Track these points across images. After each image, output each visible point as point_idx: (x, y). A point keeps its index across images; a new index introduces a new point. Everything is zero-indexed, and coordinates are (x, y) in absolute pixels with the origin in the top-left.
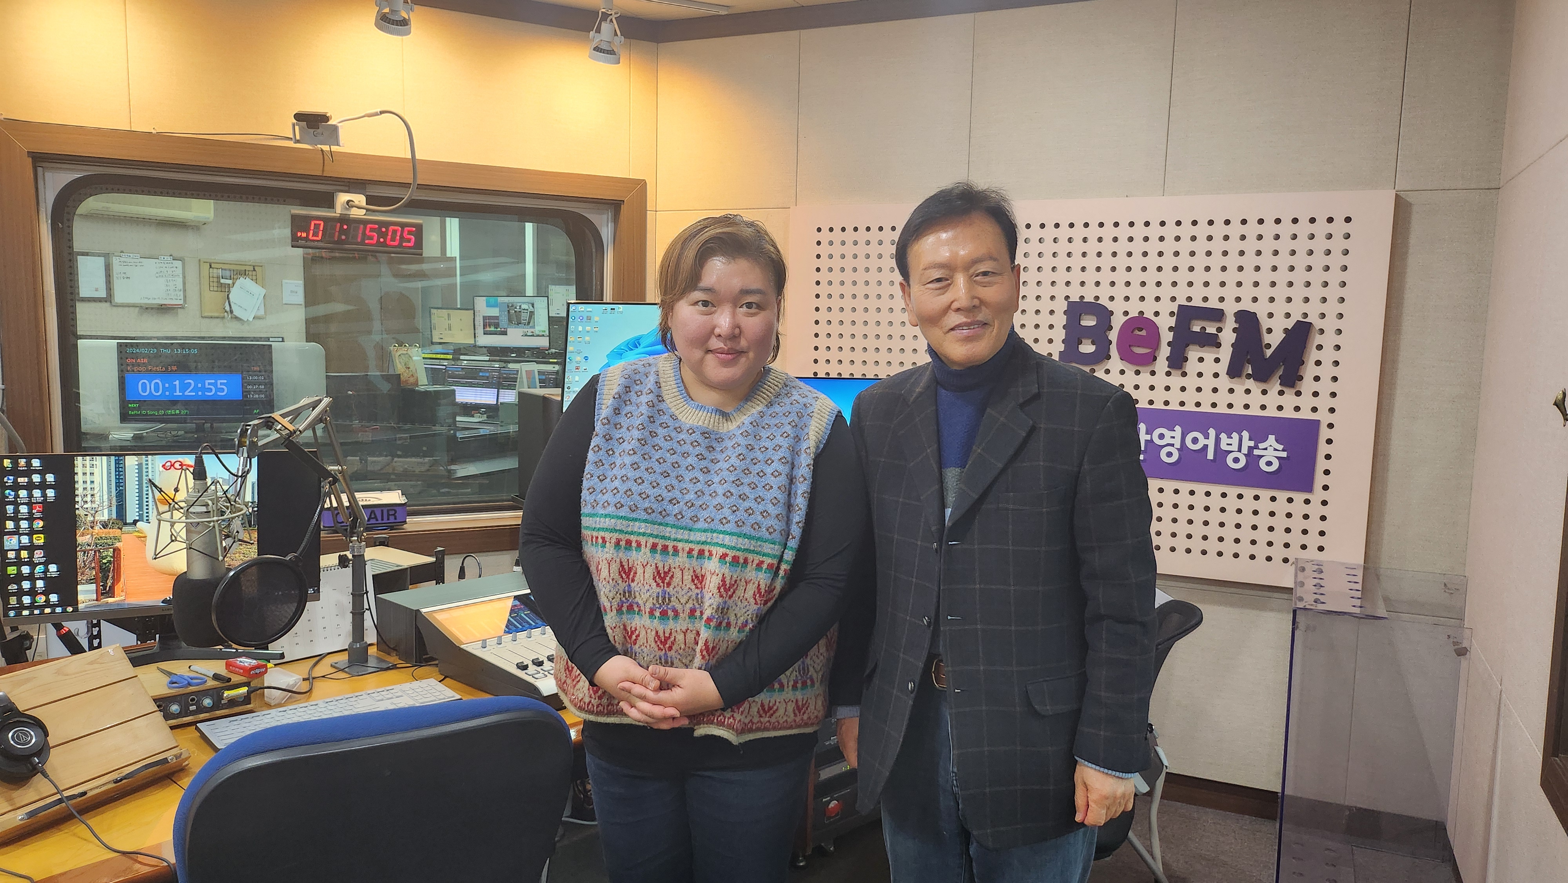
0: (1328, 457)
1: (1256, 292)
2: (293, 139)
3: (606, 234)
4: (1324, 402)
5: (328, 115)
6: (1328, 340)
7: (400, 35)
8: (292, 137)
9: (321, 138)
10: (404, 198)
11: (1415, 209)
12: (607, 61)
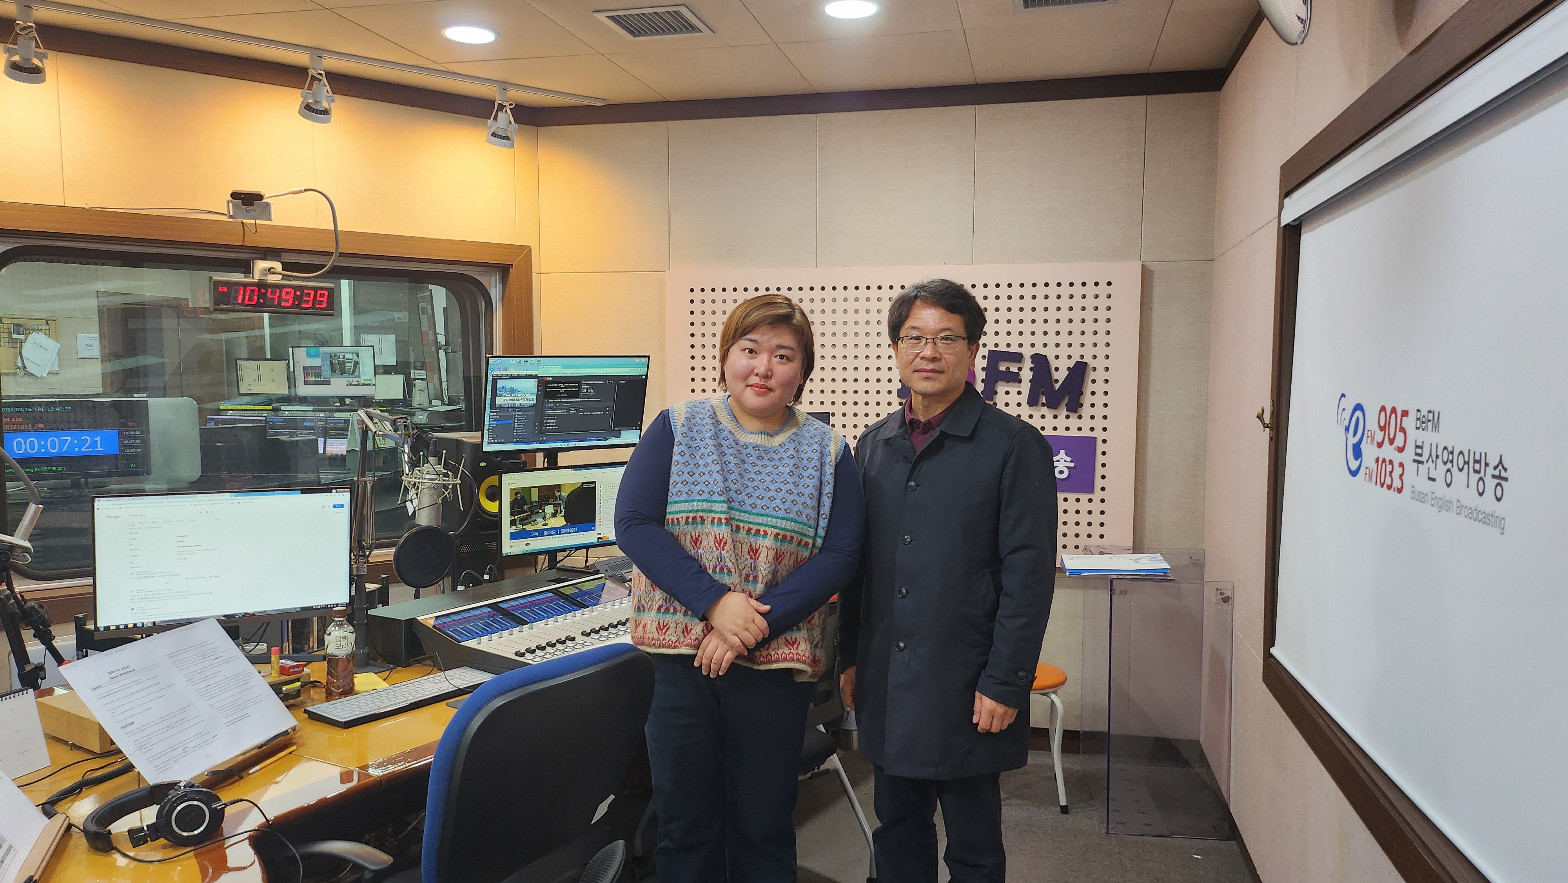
0: (1104, 465)
1: (1045, 339)
2: (228, 215)
3: (495, 293)
4: (1099, 423)
5: (262, 194)
6: (1099, 375)
7: (323, 123)
8: (226, 213)
9: (253, 214)
10: (327, 265)
11: (1156, 275)
12: (503, 146)
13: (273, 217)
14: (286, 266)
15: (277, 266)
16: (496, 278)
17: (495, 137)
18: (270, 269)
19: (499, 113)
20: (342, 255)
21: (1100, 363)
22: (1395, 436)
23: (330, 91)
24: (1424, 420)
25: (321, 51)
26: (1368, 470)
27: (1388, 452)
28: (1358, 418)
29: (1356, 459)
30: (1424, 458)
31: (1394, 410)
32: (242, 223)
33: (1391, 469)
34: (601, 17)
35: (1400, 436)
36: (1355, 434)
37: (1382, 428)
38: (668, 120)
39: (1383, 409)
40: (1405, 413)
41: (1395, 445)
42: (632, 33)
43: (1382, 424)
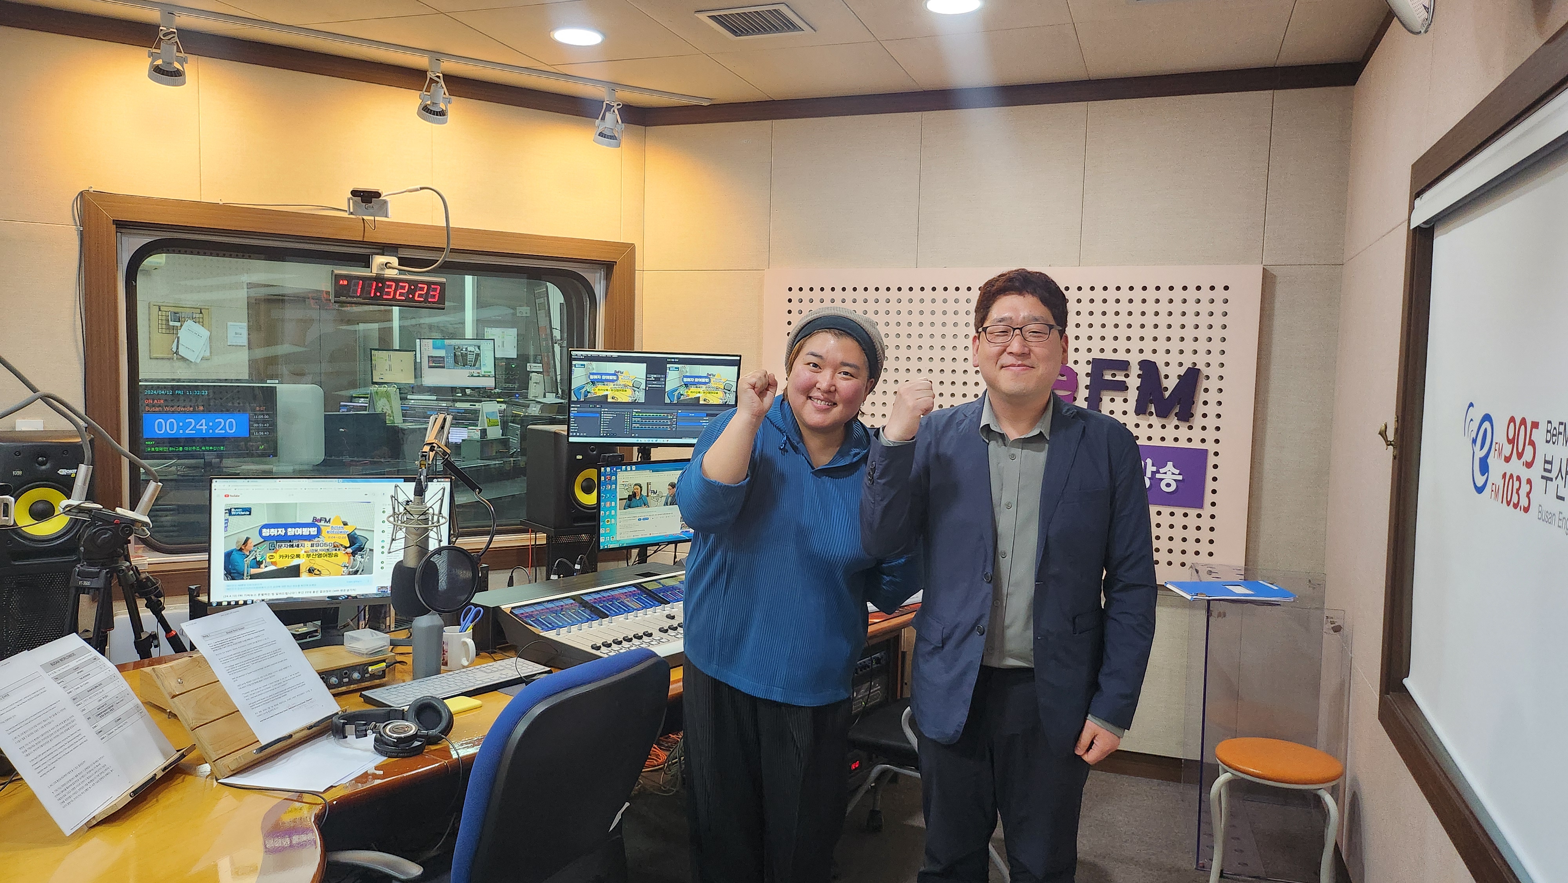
0: (1215, 479)
1: (1155, 345)
2: (349, 212)
3: (599, 290)
4: (1210, 435)
5: (380, 192)
6: (1213, 384)
7: (438, 123)
8: (347, 209)
9: (371, 210)
10: (438, 261)
11: (1278, 279)
12: (609, 145)
13: (390, 214)
14: (403, 261)
15: (394, 261)
16: (600, 277)
17: (602, 136)
18: (386, 264)
19: (607, 114)
20: (453, 251)
21: (1214, 372)
22: (1523, 449)
23: (447, 93)
24: (1555, 433)
25: (438, 54)
26: (1494, 486)
27: (1516, 467)
28: (1486, 430)
29: (1483, 475)
30: (1553, 475)
31: (1523, 422)
32: (363, 219)
33: (1518, 487)
34: (703, 17)
35: (1529, 449)
36: (1482, 448)
37: (1510, 441)
38: (774, 119)
39: (1512, 420)
40: (1535, 425)
41: (1523, 459)
42: (734, 33)
43: (1511, 437)
